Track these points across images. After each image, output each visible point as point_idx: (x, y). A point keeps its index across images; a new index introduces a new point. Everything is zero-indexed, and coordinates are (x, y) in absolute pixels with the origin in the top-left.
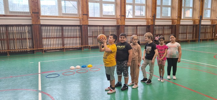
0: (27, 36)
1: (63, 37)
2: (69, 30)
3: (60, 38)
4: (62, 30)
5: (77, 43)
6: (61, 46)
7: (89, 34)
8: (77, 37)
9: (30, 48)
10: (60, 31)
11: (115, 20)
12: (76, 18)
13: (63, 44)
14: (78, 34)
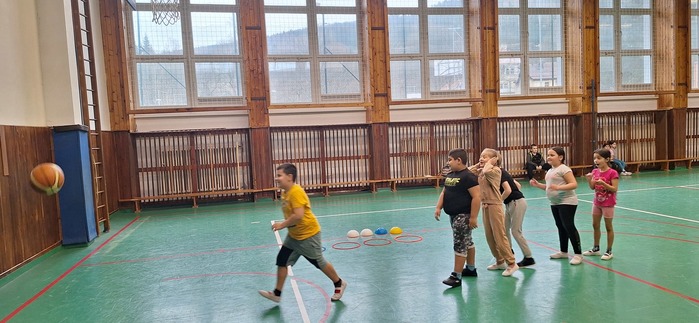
0: (238, 156)
1: (323, 159)
2: (340, 139)
3: (315, 160)
4: (322, 138)
5: (357, 172)
6: (319, 181)
7: (392, 147)
8: (358, 158)
9: (244, 187)
10: (316, 141)
11: (467, 104)
12: (358, 105)
13: (324, 178)
14: (361, 147)
